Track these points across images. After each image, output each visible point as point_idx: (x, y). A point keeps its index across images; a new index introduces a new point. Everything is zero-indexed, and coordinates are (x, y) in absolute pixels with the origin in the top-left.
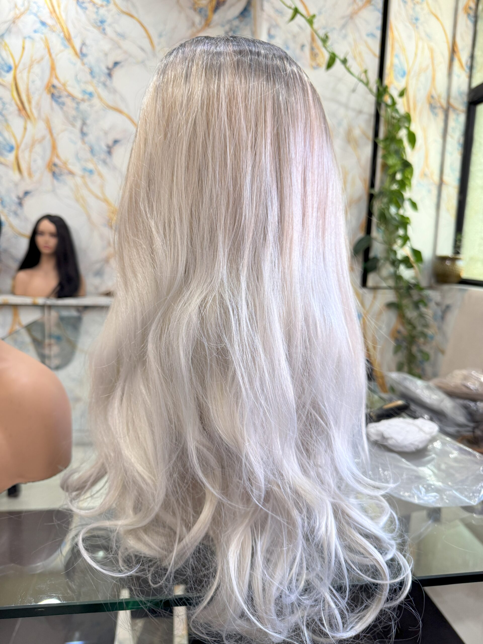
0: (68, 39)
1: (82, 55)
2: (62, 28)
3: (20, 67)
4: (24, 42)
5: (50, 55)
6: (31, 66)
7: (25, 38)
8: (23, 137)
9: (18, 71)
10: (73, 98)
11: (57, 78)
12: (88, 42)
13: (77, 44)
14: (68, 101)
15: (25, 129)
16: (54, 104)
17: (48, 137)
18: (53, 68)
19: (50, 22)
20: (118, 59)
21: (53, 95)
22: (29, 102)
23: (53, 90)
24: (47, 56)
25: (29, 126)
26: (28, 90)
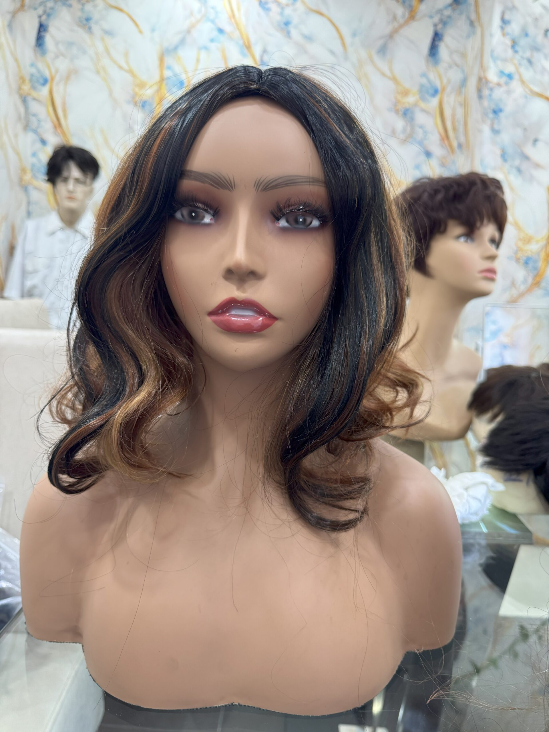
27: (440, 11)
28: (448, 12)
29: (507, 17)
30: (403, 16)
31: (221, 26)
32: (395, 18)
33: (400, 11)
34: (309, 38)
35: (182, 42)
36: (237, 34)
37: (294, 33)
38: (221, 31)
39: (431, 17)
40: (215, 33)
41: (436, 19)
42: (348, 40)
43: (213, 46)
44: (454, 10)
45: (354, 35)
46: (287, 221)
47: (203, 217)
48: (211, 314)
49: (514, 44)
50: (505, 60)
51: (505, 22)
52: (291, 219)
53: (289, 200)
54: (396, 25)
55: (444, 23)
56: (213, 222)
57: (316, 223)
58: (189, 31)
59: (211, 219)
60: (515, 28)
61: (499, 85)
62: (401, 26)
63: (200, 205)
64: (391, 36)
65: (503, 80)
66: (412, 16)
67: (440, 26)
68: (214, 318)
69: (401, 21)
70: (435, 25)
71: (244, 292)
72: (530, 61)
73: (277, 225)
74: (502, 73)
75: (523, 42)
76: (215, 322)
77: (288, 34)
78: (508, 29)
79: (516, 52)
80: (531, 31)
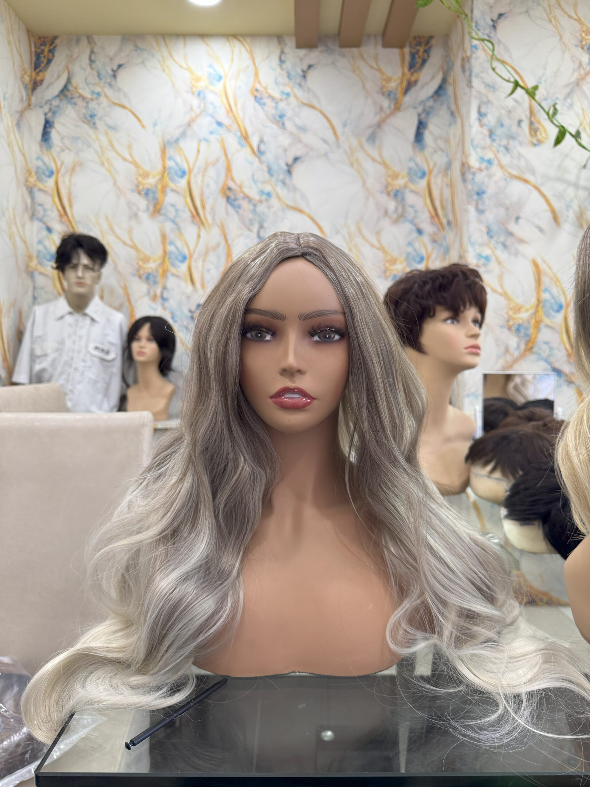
0: (245, 138)
1: (259, 153)
2: (239, 126)
3: (195, 171)
4: (199, 145)
5: (226, 156)
6: (206, 169)
7: (200, 141)
8: (197, 244)
9: (192, 176)
10: (249, 200)
11: (233, 179)
12: (265, 139)
13: (255, 141)
14: (245, 204)
15: (199, 236)
16: (229, 207)
17: (223, 243)
18: (229, 170)
19: (226, 121)
20: (298, 154)
21: (228, 199)
22: (204, 207)
23: (228, 193)
24: (223, 158)
25: (203, 233)
26: (202, 194)
27: (423, 102)
28: (430, 103)
29: (483, 110)
30: (389, 107)
31: (220, 120)
32: (381, 109)
33: (386, 103)
34: (303, 129)
35: (184, 134)
36: (235, 126)
37: (289, 124)
38: (219, 124)
39: (415, 108)
40: (215, 126)
41: (420, 109)
42: (339, 130)
43: (213, 138)
44: (435, 101)
45: (345, 125)
46: (319, 337)
47: (266, 336)
48: (271, 397)
49: (491, 133)
50: (484, 148)
51: (481, 115)
52: (322, 336)
53: (320, 324)
54: (383, 115)
55: (427, 112)
56: (271, 339)
57: (337, 337)
58: (189, 125)
59: (270, 338)
60: (491, 120)
61: (480, 170)
62: (388, 116)
63: (264, 330)
64: (379, 125)
65: (484, 165)
66: (397, 107)
67: (423, 116)
68: (274, 400)
69: (388, 112)
70: (419, 115)
71: (294, 382)
72: (507, 149)
73: (312, 339)
74: (482, 159)
75: (499, 131)
76: (275, 402)
77: (283, 126)
78: (485, 121)
79: (494, 140)
80: (506, 122)
